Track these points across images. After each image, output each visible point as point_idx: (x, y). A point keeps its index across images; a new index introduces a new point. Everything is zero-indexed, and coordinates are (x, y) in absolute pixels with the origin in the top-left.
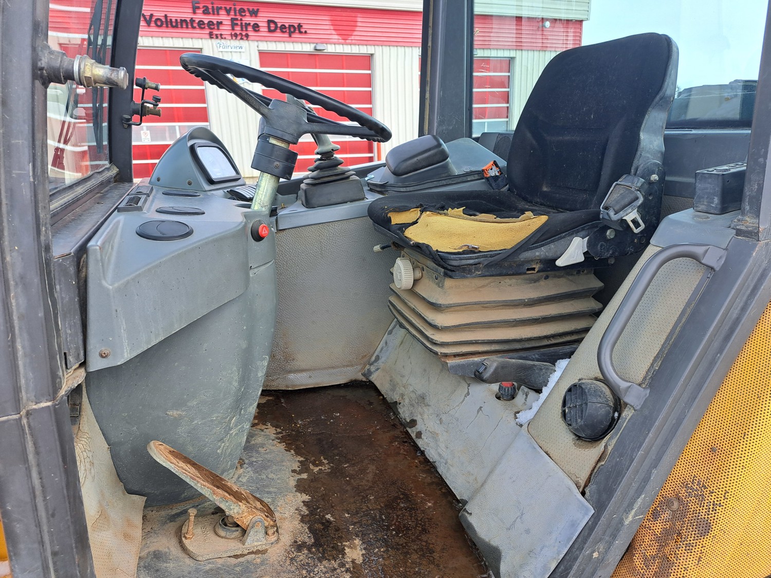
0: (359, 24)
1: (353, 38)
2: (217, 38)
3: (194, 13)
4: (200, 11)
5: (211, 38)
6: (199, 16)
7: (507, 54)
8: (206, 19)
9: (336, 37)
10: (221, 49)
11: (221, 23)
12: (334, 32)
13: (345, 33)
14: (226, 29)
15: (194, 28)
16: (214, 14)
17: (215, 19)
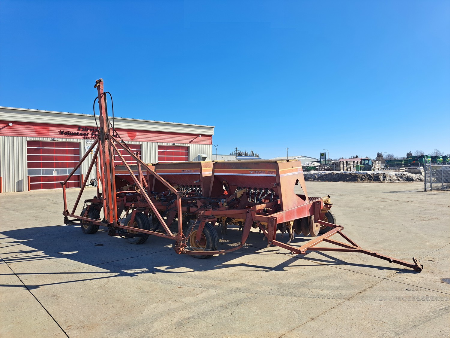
0: (137, 135)
1: (135, 139)
2: (87, 138)
3: (79, 130)
4: (81, 130)
5: (84, 138)
6: (80, 132)
7: (186, 145)
8: (83, 132)
9: (129, 139)
10: (88, 142)
11: (89, 134)
12: (128, 137)
13: (132, 138)
14: (89, 136)
15: (78, 135)
16: (86, 131)
17: (86, 132)
